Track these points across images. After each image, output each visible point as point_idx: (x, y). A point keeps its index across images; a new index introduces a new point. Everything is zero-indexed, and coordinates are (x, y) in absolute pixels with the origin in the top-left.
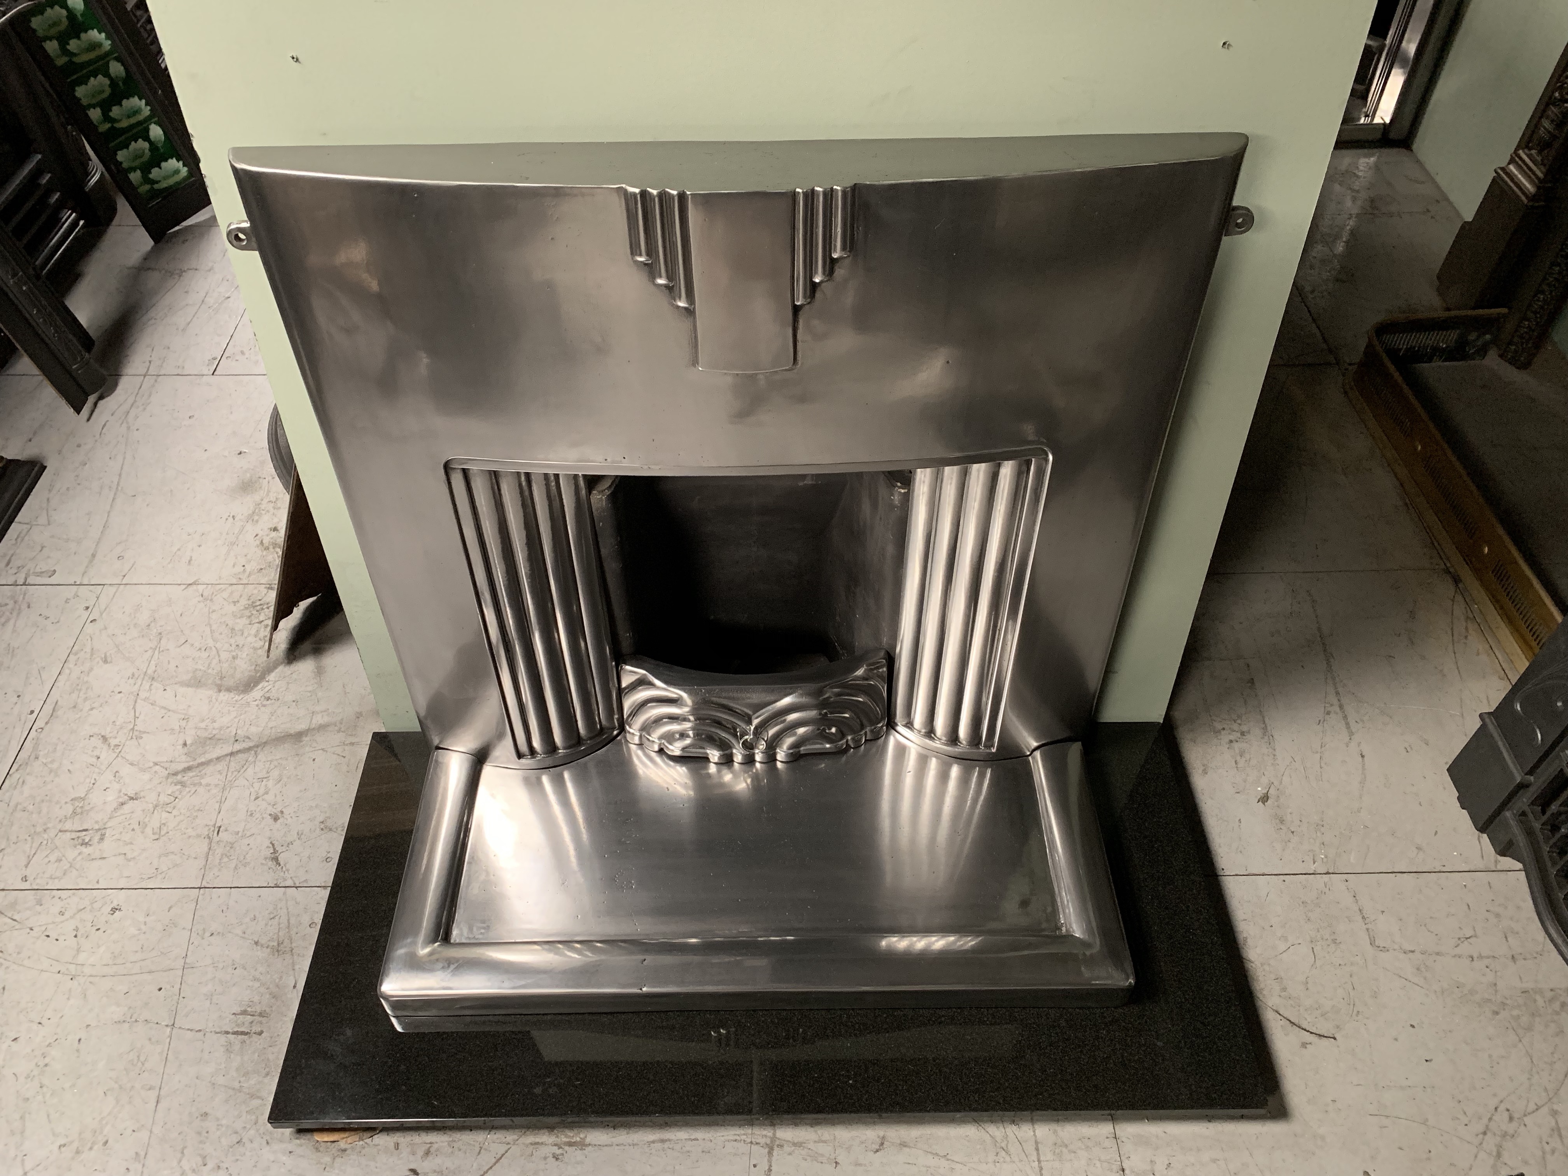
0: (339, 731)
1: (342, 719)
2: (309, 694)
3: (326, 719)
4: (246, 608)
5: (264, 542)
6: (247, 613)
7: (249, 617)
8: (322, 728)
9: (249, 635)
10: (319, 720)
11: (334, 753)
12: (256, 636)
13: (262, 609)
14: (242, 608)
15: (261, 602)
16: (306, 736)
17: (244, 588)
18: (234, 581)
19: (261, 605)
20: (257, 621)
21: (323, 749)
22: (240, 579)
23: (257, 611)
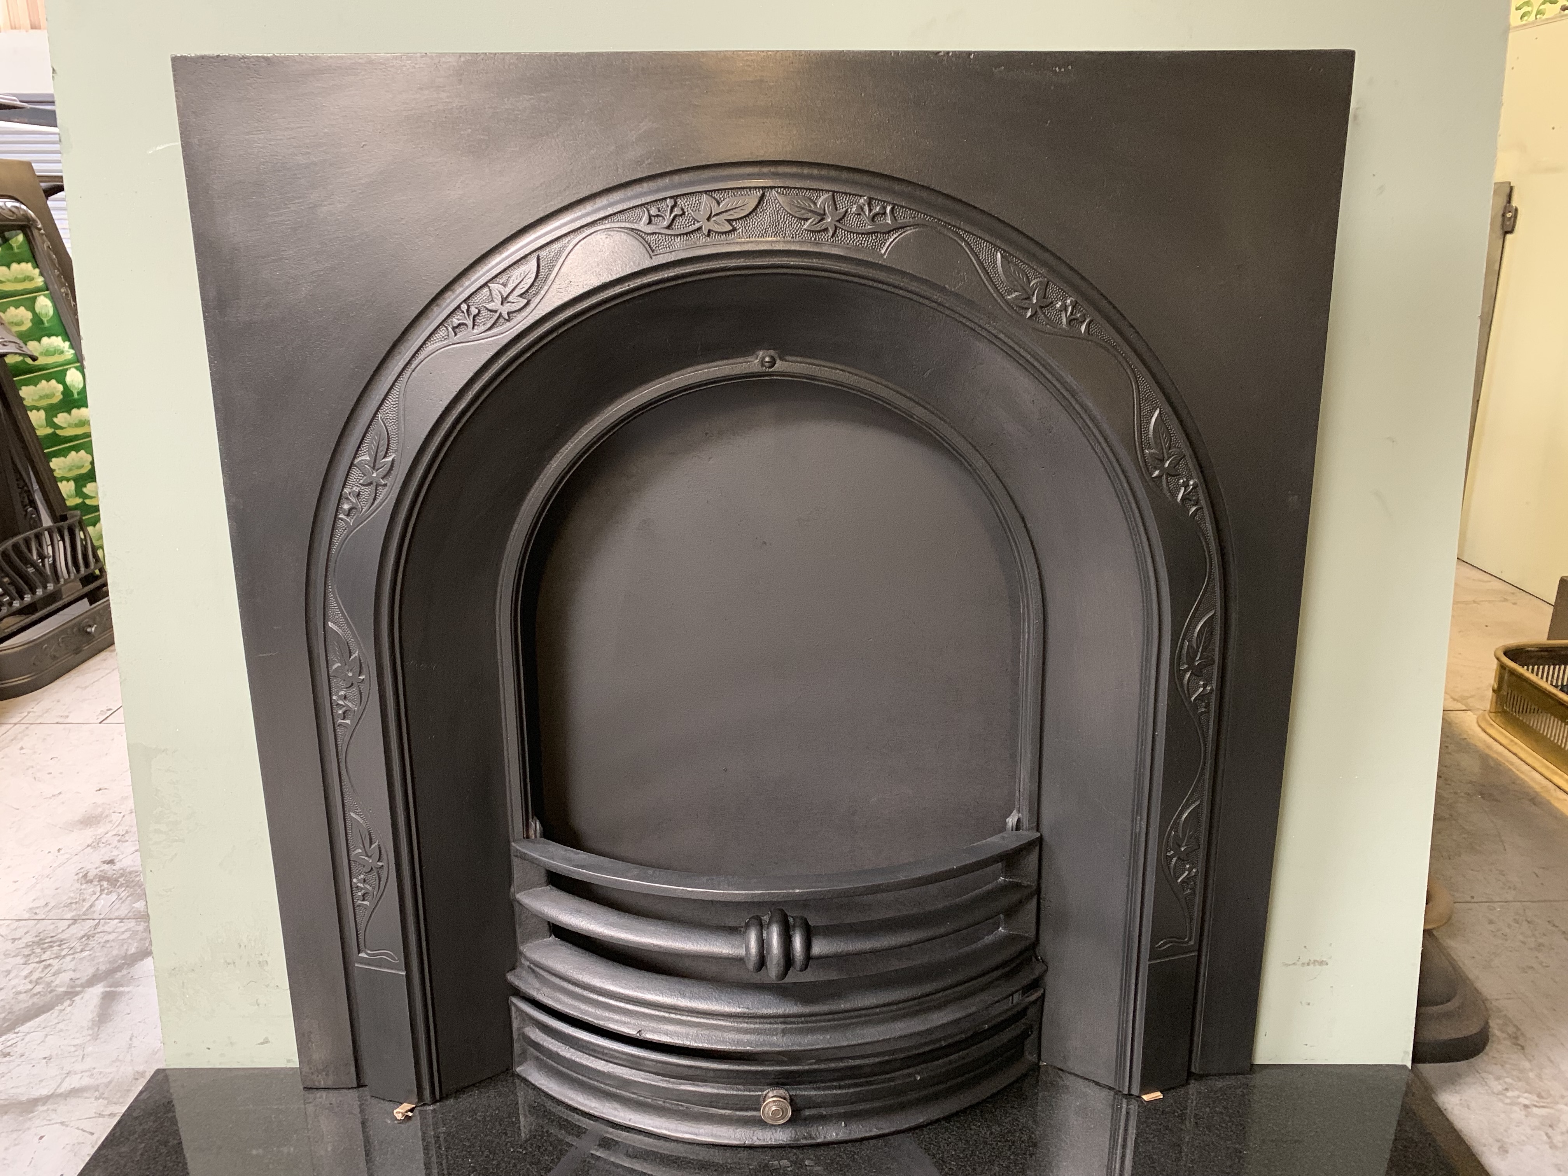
0: (97, 1099)
1: (110, 1082)
2: (73, 1049)
3: (86, 1081)
4: (27, 946)
5: (88, 875)
6: (27, 952)
7: (29, 955)
8: (75, 1092)
9: (16, 976)
10: (74, 1082)
11: (78, 1128)
12: (26, 978)
13: (51, 947)
14: (23, 945)
15: (54, 939)
16: (44, 1104)
17: (36, 924)
18: (26, 916)
19: (51, 942)
20: (37, 960)
21: (62, 1123)
22: (36, 913)
23: (42, 949)
